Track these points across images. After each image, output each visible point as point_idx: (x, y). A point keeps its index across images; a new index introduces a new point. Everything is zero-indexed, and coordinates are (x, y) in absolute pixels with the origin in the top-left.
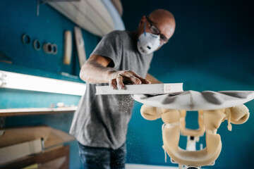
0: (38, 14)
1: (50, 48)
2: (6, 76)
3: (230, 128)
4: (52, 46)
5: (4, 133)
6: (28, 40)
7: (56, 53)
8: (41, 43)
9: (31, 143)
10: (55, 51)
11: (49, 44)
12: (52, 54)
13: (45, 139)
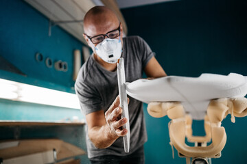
0: (50, 34)
1: (60, 66)
2: (21, 89)
3: (233, 120)
4: (63, 64)
5: (19, 144)
6: (41, 58)
7: (66, 70)
8: (52, 61)
9: (44, 154)
10: (65, 68)
11: (60, 61)
12: (62, 72)
13: (58, 150)
